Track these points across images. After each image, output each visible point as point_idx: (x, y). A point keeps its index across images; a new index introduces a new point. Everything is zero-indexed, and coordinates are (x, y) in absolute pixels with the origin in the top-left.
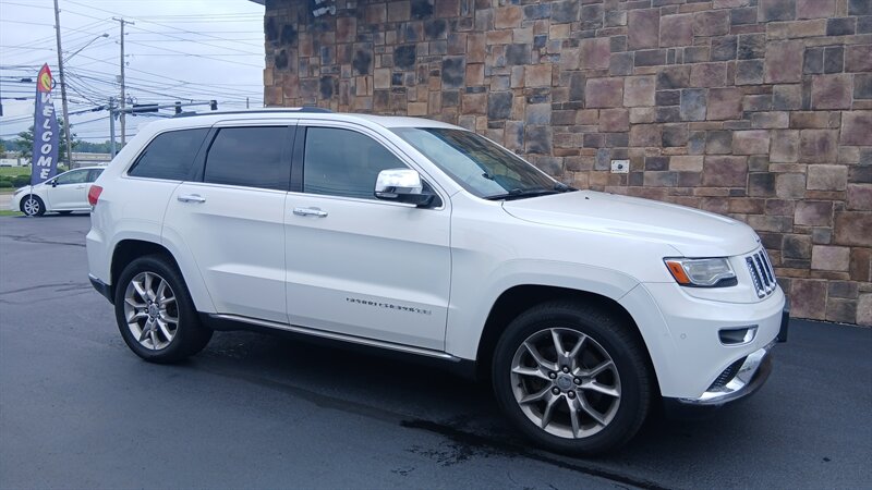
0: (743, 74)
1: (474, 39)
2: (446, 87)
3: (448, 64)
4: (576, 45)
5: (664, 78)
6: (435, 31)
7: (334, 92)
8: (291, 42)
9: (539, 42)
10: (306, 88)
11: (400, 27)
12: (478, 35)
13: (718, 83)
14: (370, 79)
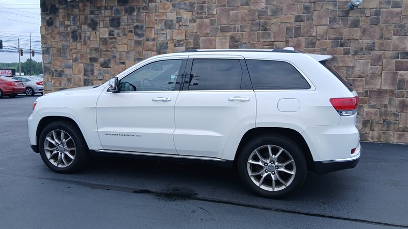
0: (263, 37)
1: (149, 16)
2: (136, 38)
3: (137, 27)
4: (195, 22)
5: (232, 38)
6: (130, 11)
7: (79, 39)
8: (55, 13)
9: (179, 20)
10: (63, 36)
11: (112, 8)
12: (150, 15)
13: (254, 40)
14: (97, 32)
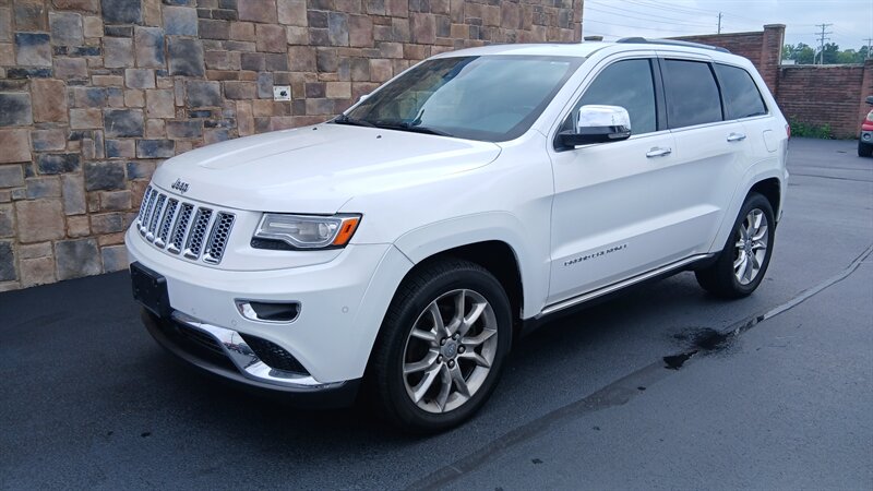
0: (372, 3)
13: (356, 9)
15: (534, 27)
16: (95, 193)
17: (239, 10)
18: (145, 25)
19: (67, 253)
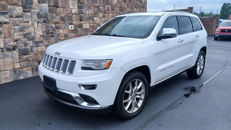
0: (94, 2)
5: (79, 1)
13: (90, 4)
15: (135, 8)
16: (21, 56)
17: (59, 5)
18: (34, 9)
19: (14, 73)
